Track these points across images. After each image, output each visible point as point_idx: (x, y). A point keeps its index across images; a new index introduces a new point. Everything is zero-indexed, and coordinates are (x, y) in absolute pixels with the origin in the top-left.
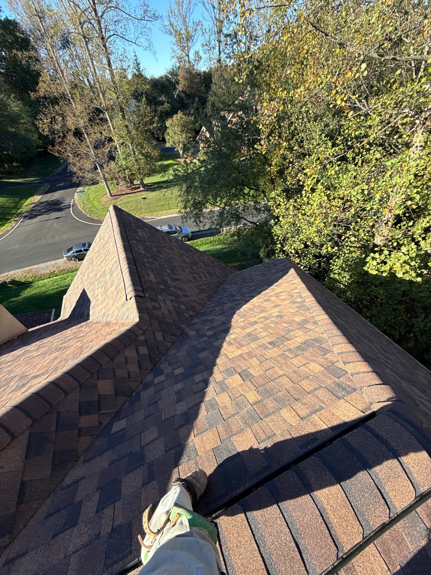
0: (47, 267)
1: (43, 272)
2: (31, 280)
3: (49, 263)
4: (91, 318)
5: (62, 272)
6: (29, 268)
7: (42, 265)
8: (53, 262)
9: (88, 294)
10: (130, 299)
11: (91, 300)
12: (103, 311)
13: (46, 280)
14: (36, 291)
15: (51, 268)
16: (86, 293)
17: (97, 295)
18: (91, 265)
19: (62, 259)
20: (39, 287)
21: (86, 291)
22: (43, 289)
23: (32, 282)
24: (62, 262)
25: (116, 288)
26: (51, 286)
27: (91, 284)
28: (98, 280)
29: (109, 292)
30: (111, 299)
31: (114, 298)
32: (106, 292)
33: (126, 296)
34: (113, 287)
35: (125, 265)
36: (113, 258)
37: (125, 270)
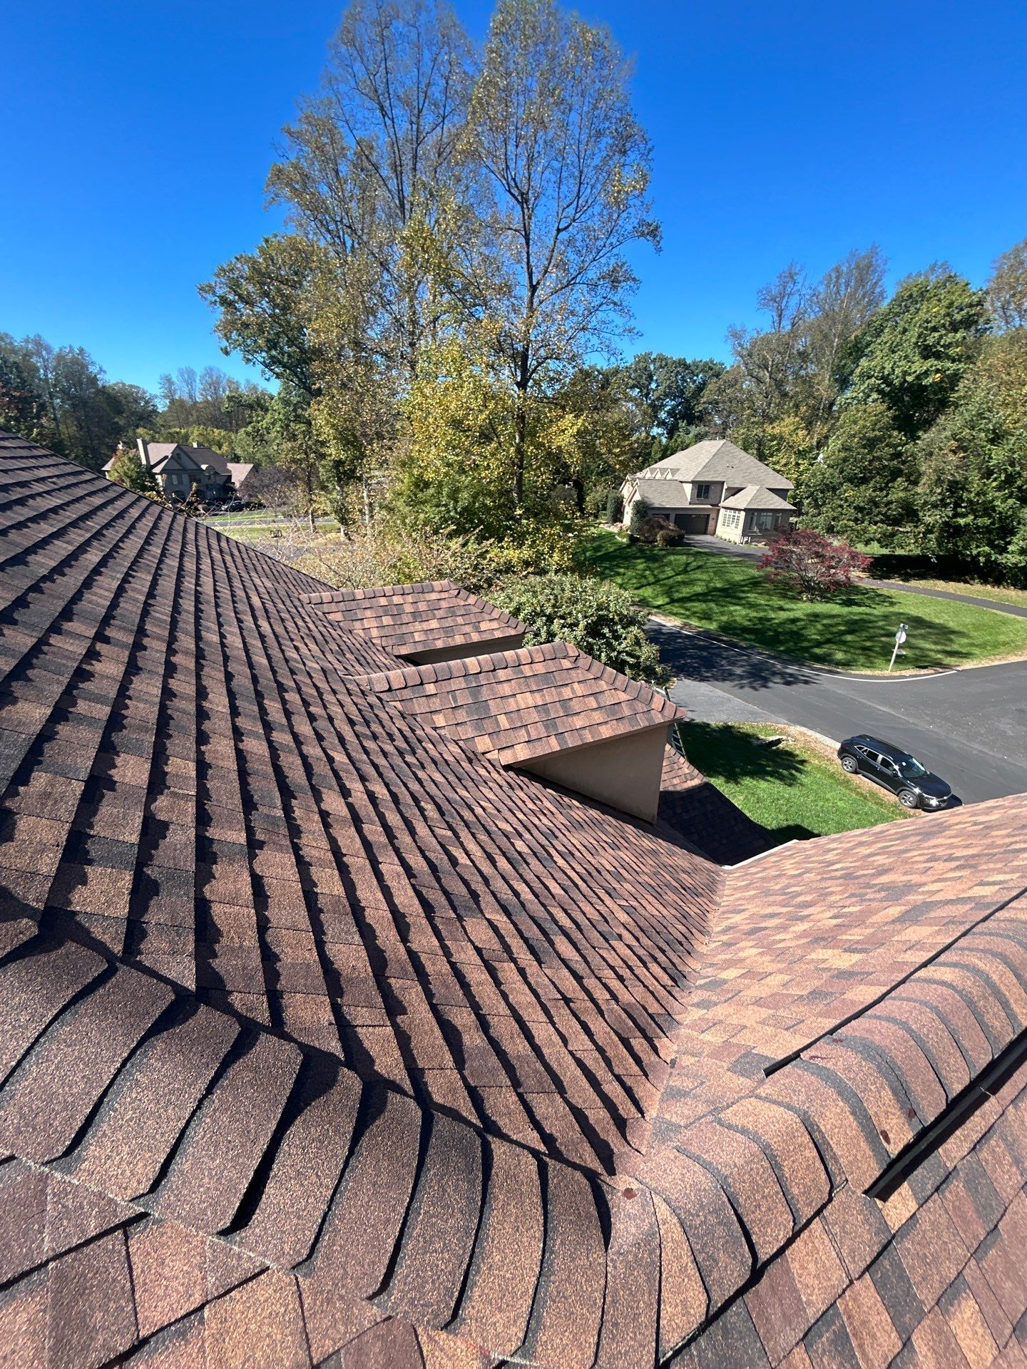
12: (735, 974)
18: (918, 838)
27: (844, 877)
28: (868, 886)
29: (819, 954)
30: (787, 978)
31: (791, 991)
32: (821, 939)
33: (796, 1055)
34: (846, 955)
35: (984, 951)
36: (994, 883)
37: (955, 965)
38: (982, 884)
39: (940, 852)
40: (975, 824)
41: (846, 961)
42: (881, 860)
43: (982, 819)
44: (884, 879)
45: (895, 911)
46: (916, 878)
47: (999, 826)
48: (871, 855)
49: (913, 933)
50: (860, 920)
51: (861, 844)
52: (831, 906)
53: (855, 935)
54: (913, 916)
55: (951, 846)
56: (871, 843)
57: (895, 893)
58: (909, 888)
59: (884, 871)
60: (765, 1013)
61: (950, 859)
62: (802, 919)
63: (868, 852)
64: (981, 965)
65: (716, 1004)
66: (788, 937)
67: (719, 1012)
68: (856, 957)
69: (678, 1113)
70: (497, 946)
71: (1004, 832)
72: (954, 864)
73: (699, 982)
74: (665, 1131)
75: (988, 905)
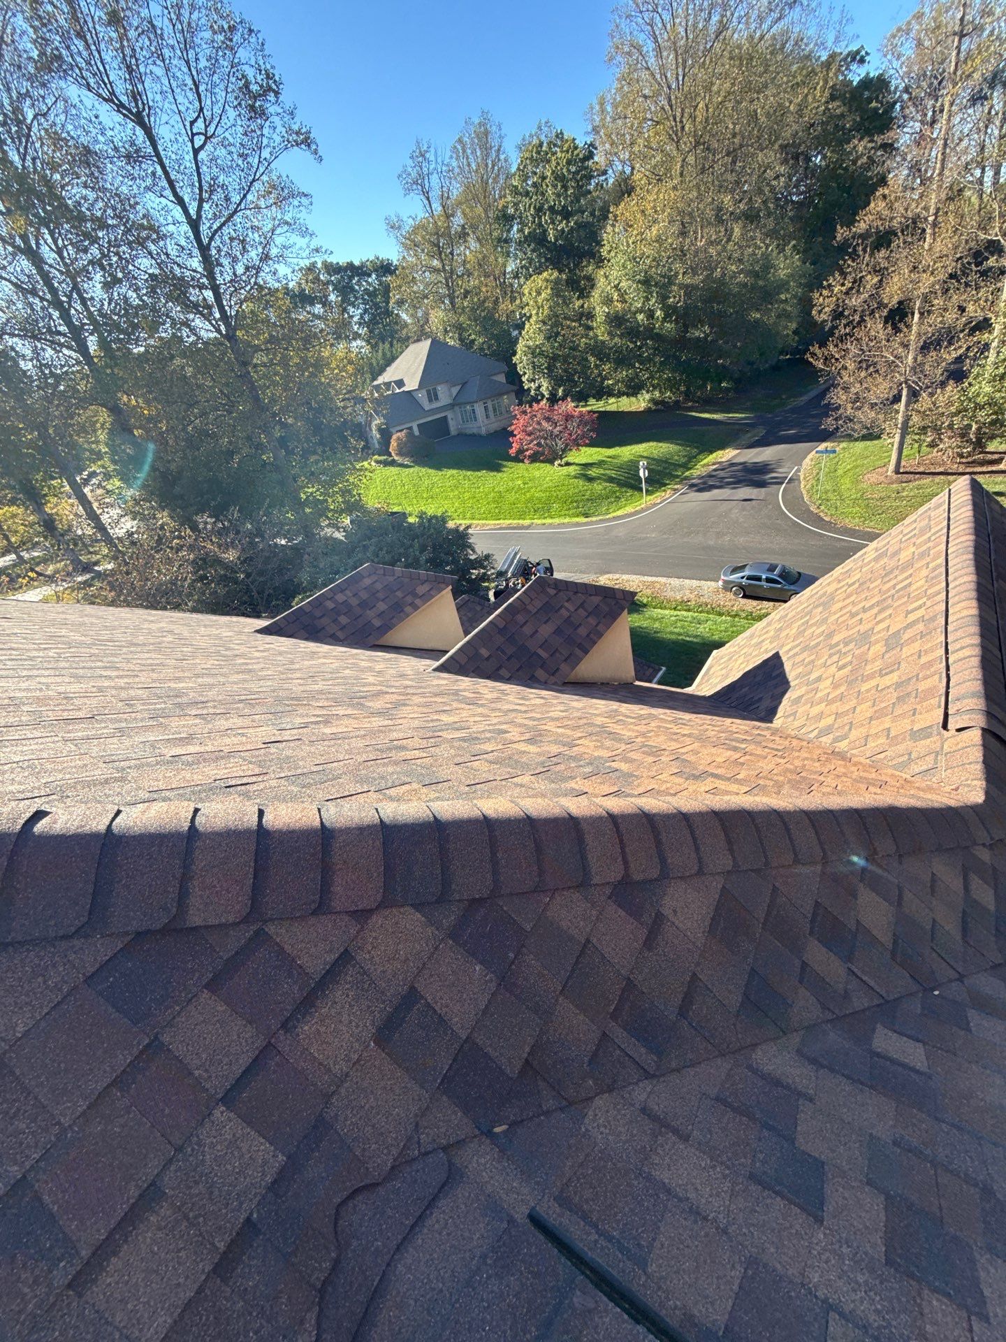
0: (682, 588)
1: (669, 594)
2: (645, 601)
3: (687, 581)
4: (778, 722)
5: (701, 607)
6: (654, 579)
7: (675, 582)
8: (695, 583)
9: (787, 667)
10: (959, 730)
11: (792, 684)
12: (830, 720)
13: (667, 612)
14: (645, 624)
15: (687, 592)
16: (782, 665)
17: (819, 679)
18: (820, 609)
19: (713, 584)
20: (651, 618)
21: (784, 659)
22: (657, 625)
23: (645, 606)
24: (709, 589)
25: (898, 685)
26: (672, 625)
28: (833, 646)
29: (868, 685)
31: (883, 705)
32: (853, 680)
33: (946, 715)
34: (886, 677)
35: (968, 636)
37: (963, 648)
39: (855, 609)
40: (850, 584)
41: (892, 678)
42: (816, 630)
43: (849, 581)
44: (836, 639)
45: (877, 648)
46: (862, 628)
47: (870, 580)
48: (801, 633)
49: (910, 649)
50: (861, 662)
51: (779, 630)
54: (894, 643)
55: (854, 603)
56: (789, 626)
57: (865, 638)
58: (865, 634)
59: (830, 635)
60: (886, 719)
63: (794, 631)
64: (974, 642)
65: (847, 734)
67: (857, 735)
68: (894, 675)
71: (878, 582)
75: (933, 619)
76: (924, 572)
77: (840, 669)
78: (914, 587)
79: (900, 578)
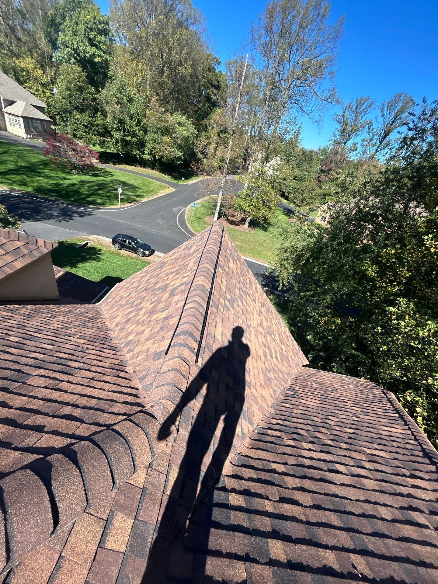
4: (116, 332)
12: (132, 337)
18: (159, 269)
25: (164, 319)
27: (145, 290)
28: (154, 290)
29: (155, 317)
30: (150, 328)
31: (154, 331)
32: (152, 312)
33: (170, 345)
34: (162, 313)
35: (195, 296)
36: (186, 277)
37: (191, 302)
38: (183, 278)
39: (169, 272)
40: (172, 260)
41: (164, 314)
42: (153, 280)
43: (173, 257)
44: (157, 286)
45: (167, 295)
46: (167, 282)
47: (179, 259)
48: (149, 280)
49: (176, 298)
50: (159, 301)
51: (143, 277)
52: (147, 301)
53: (161, 306)
54: (173, 293)
55: (170, 269)
56: (146, 276)
57: (164, 289)
58: (166, 286)
59: (156, 284)
60: (151, 341)
61: (172, 273)
62: (142, 308)
63: (147, 279)
64: (195, 299)
65: (134, 348)
66: (141, 316)
67: (137, 349)
68: (165, 312)
69: (147, 381)
70: (51, 381)
71: (180, 260)
72: (174, 274)
73: (122, 346)
74: (148, 388)
75: (188, 283)
76: (195, 259)
77: (151, 304)
78: (189, 265)
79: (187, 260)
